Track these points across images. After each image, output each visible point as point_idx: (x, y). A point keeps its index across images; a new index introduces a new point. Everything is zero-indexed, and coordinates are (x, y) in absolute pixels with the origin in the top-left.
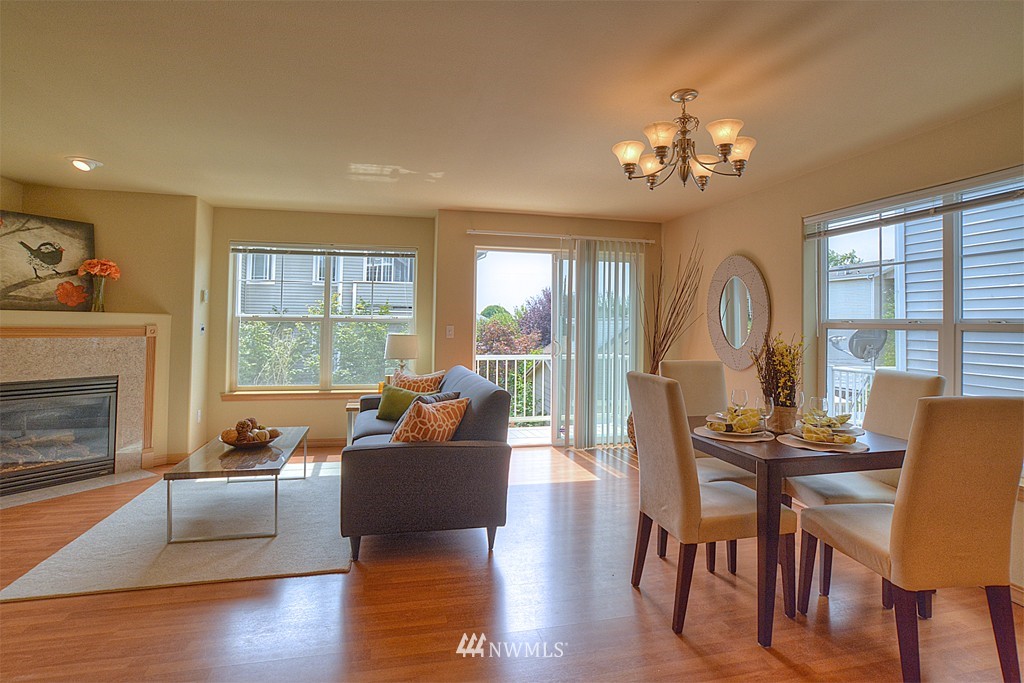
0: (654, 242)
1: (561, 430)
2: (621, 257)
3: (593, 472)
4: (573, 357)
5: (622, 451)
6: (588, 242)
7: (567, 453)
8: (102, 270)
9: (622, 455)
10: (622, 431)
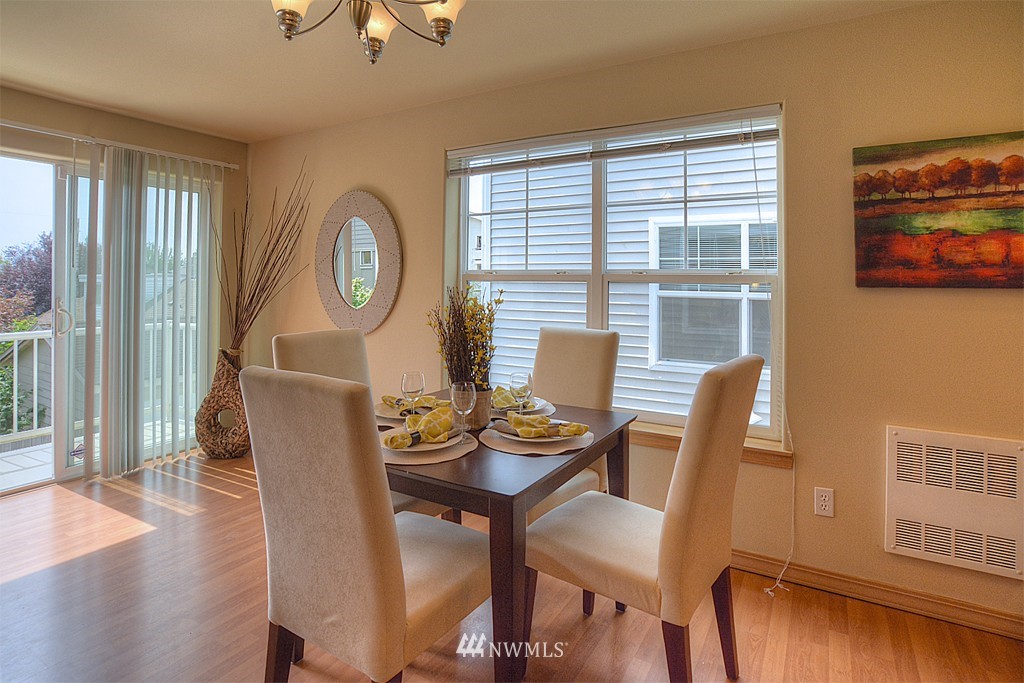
0: (237, 167)
1: (76, 453)
2: (185, 184)
3: (139, 516)
4: (99, 330)
5: (187, 464)
6: (129, 155)
7: (88, 492)
9: (187, 471)
10: (187, 430)
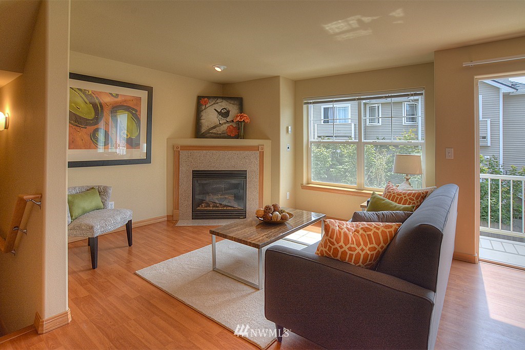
8: (241, 119)
